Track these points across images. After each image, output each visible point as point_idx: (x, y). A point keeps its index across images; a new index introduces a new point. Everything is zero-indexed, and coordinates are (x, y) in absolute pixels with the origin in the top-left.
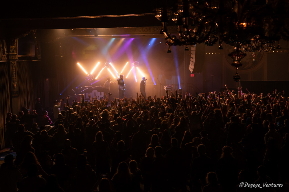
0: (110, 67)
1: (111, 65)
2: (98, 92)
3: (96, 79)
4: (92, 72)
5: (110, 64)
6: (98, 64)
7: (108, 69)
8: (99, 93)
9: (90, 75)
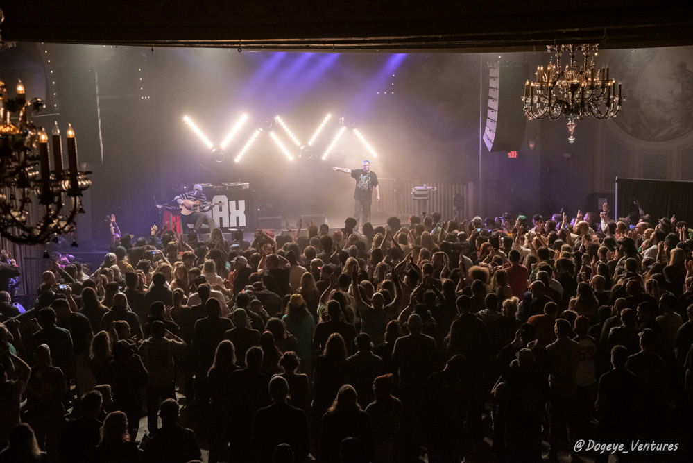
0: (278, 129)
1: (278, 124)
2: (229, 200)
3: (237, 160)
4: (225, 144)
5: (278, 119)
6: (242, 120)
7: (273, 135)
8: (233, 203)
9: (219, 151)
